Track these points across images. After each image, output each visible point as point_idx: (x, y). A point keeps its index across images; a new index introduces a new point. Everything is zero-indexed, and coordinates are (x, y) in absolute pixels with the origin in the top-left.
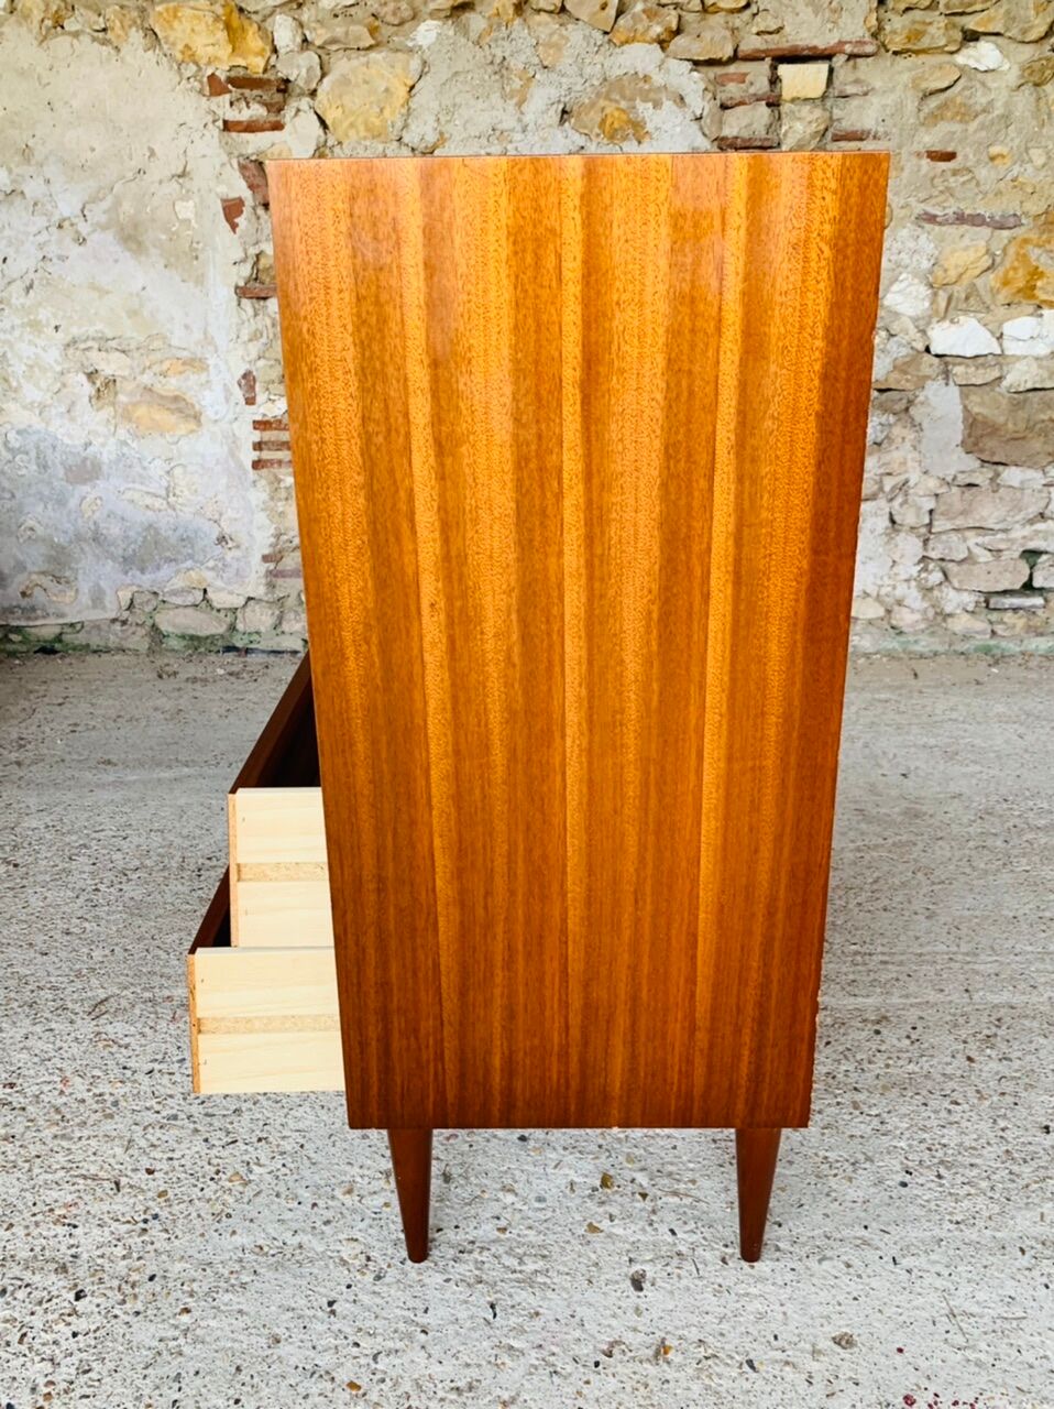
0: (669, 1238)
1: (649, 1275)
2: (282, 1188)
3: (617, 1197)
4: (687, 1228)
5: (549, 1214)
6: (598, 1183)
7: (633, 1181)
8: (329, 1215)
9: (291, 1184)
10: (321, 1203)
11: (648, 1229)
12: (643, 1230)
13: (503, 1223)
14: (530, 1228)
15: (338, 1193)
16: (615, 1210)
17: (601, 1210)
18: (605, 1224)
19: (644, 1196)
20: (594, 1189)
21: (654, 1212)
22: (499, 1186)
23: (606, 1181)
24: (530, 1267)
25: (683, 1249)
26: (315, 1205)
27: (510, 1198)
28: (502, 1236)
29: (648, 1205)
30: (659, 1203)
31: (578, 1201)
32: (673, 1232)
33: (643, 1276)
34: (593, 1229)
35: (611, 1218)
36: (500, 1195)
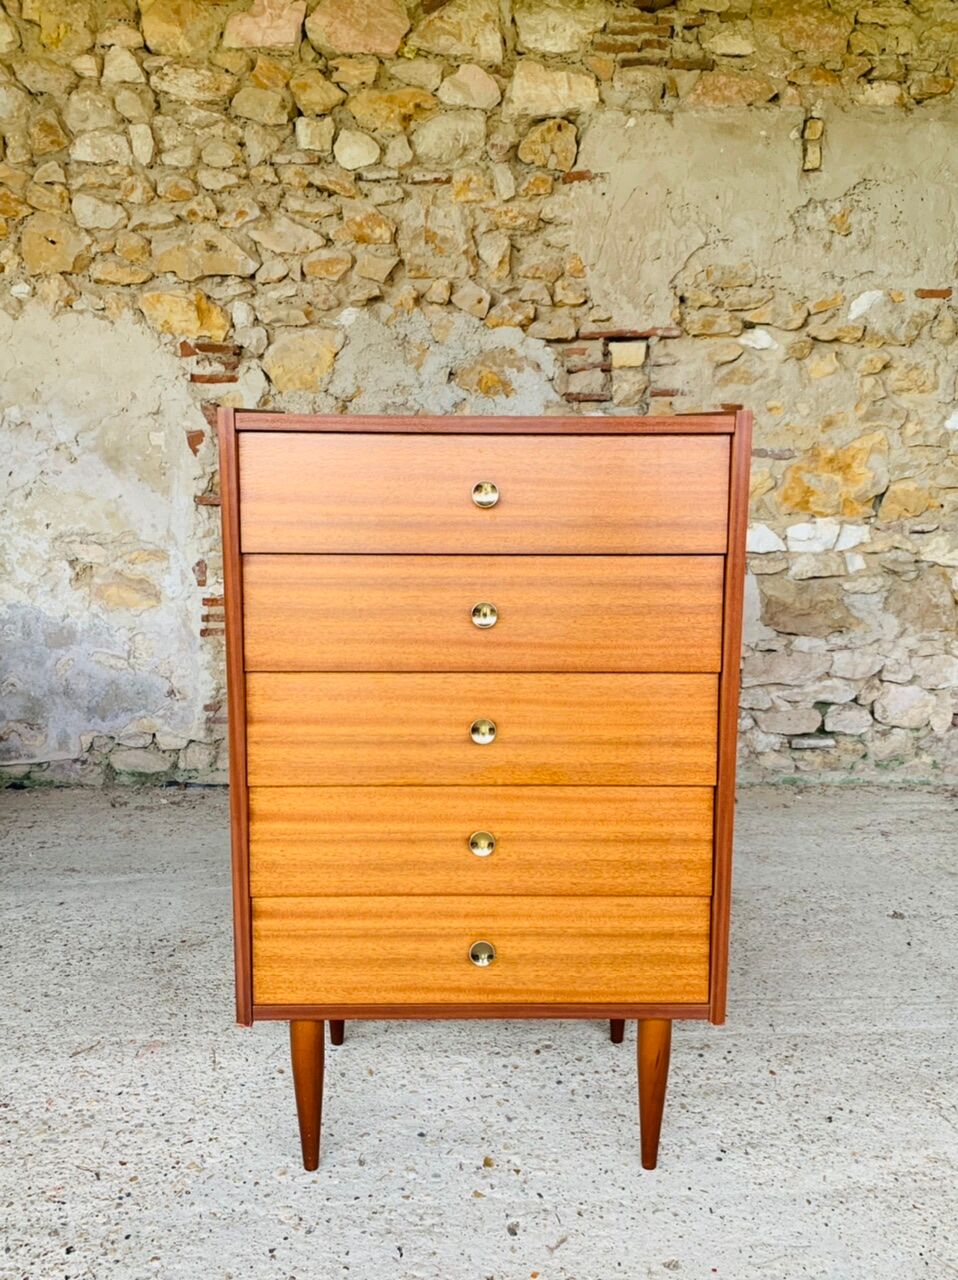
0: (537, 1199)
1: (522, 1225)
2: (229, 1172)
3: (496, 1173)
4: (551, 1192)
5: (443, 1186)
6: (481, 1163)
7: (509, 1162)
8: (268, 1190)
9: (237, 1170)
10: (262, 1182)
11: (521, 1194)
12: (517, 1194)
13: (406, 1193)
14: (428, 1195)
15: (275, 1174)
16: (494, 1182)
17: (484, 1182)
18: (487, 1191)
19: (518, 1171)
20: (479, 1168)
21: (525, 1182)
22: (403, 1167)
23: (487, 1163)
24: (428, 1221)
25: (548, 1207)
26: (257, 1183)
27: (412, 1175)
28: (406, 1201)
29: (521, 1177)
30: (530, 1176)
31: (466, 1176)
32: (540, 1195)
33: (517, 1225)
34: (477, 1194)
35: (492, 1187)
36: (405, 1173)
